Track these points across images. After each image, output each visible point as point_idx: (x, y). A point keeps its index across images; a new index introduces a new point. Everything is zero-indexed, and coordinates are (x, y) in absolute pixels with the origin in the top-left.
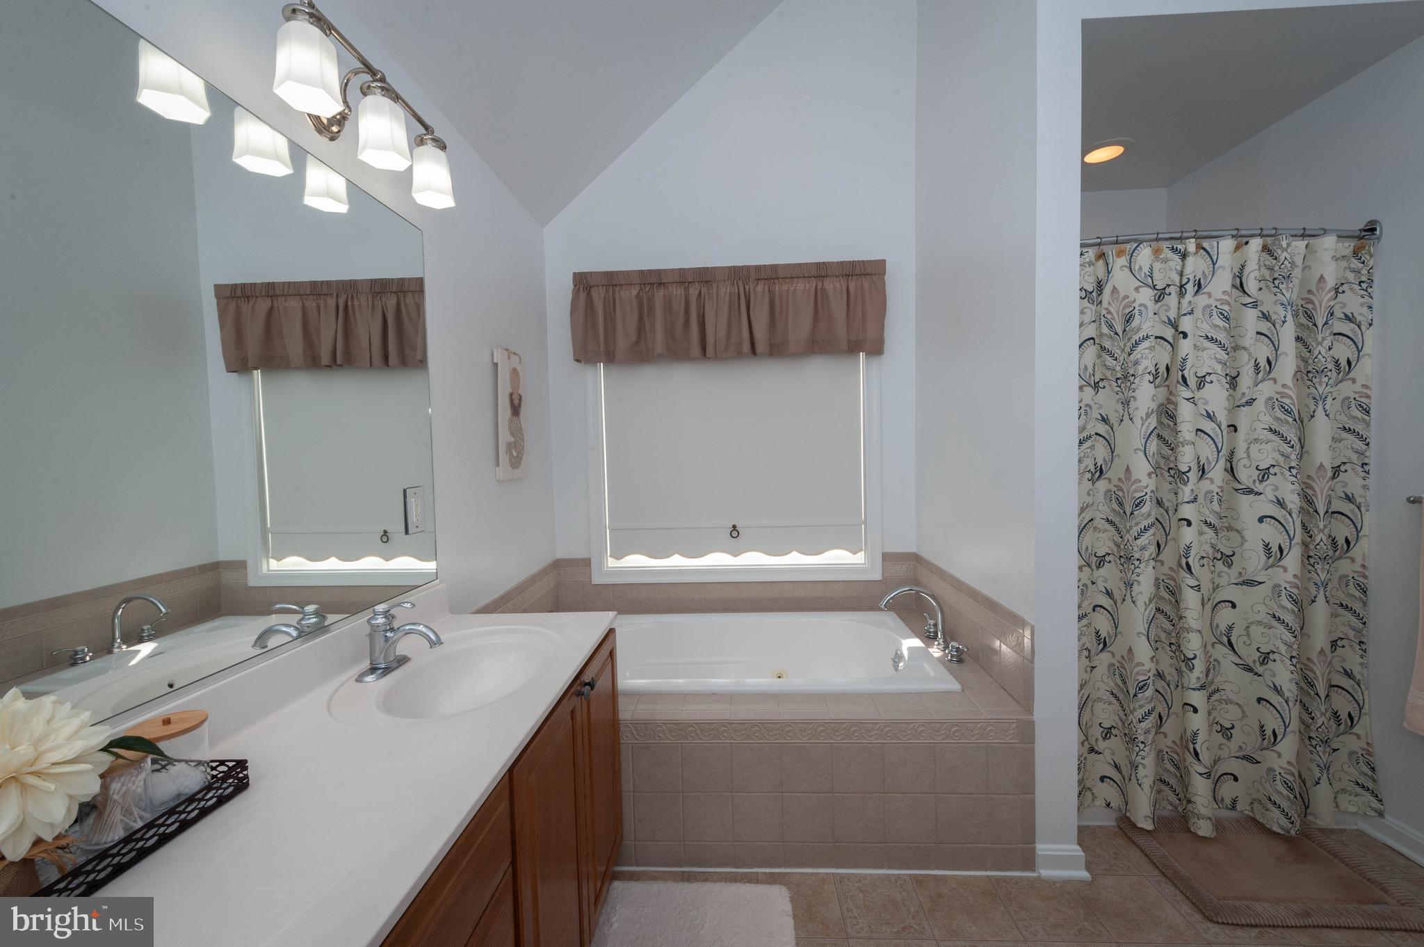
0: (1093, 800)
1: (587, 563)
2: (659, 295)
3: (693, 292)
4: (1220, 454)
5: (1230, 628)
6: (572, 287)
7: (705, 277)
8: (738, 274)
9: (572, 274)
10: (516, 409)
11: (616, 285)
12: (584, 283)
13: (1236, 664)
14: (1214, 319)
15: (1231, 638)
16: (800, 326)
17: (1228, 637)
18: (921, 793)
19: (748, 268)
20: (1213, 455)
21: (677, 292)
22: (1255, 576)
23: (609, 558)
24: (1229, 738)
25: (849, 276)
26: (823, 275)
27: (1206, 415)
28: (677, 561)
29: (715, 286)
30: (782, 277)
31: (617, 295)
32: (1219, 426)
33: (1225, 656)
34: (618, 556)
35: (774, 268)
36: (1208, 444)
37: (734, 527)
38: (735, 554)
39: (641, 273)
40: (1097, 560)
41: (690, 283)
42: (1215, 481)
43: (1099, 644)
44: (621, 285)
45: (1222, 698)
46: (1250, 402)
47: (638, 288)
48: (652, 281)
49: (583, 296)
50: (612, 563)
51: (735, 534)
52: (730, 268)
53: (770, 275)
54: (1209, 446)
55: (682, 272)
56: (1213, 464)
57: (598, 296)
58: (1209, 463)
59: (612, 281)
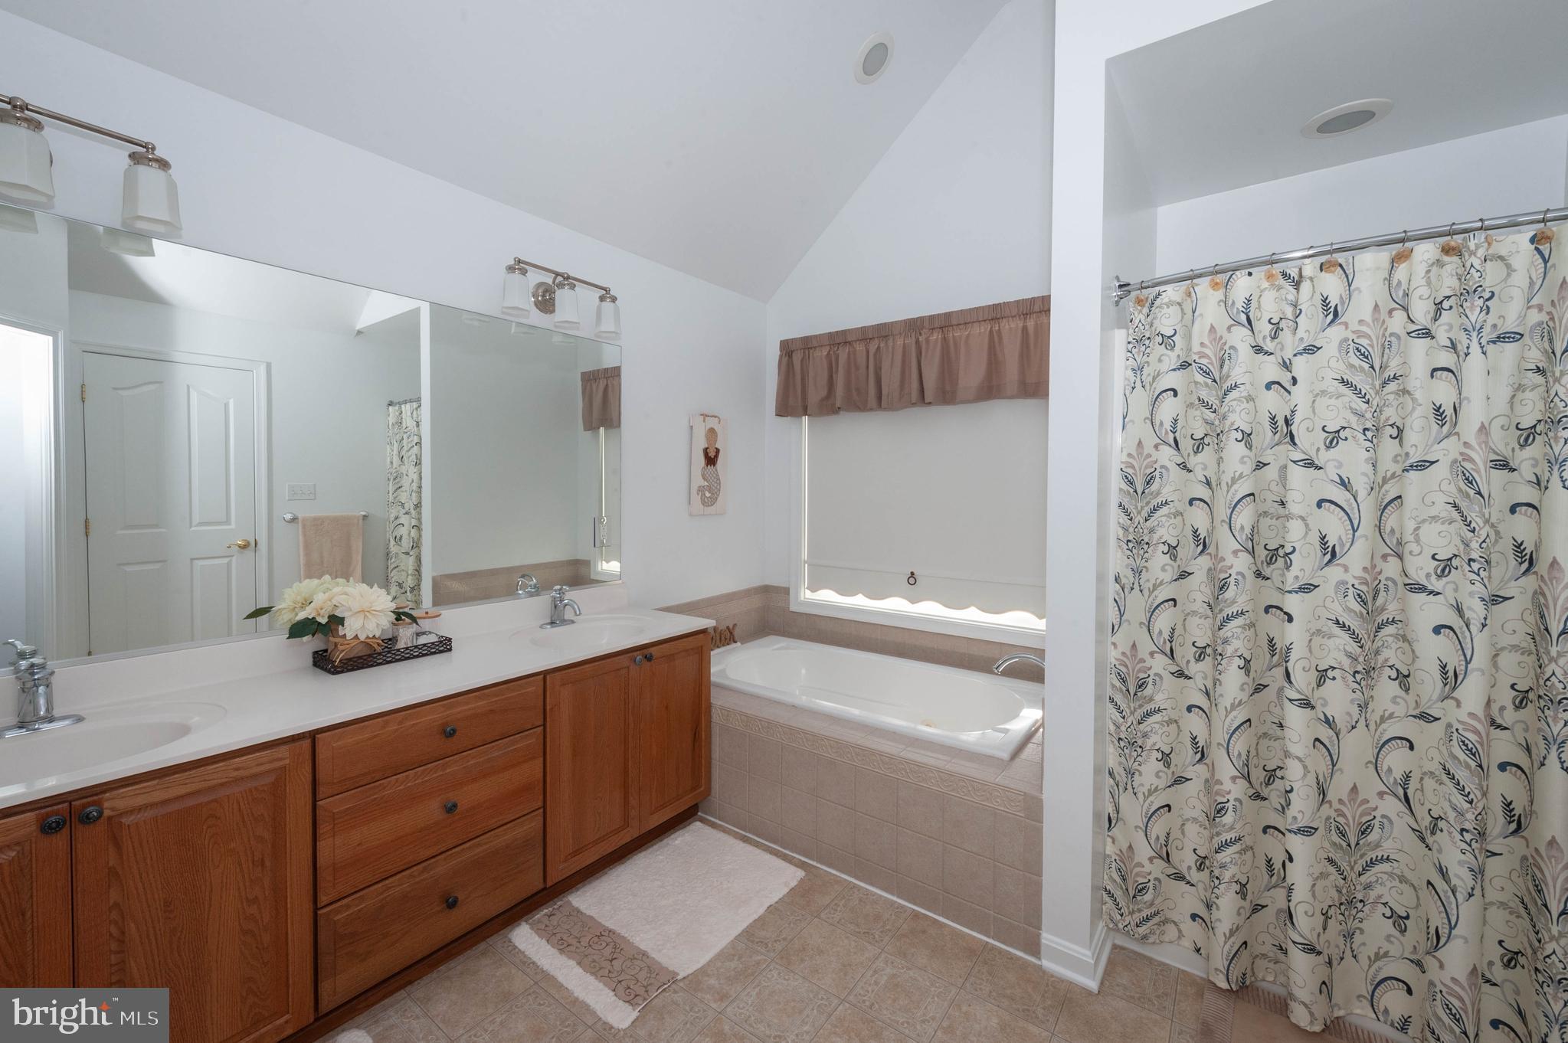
0: (1179, 937)
1: (786, 591)
2: (843, 354)
3: (873, 348)
4: (1356, 534)
5: (1407, 777)
6: (779, 353)
7: (883, 332)
8: (914, 326)
9: (779, 342)
10: (711, 459)
11: (811, 348)
12: (788, 349)
13: (1413, 829)
14: (1350, 357)
15: (1408, 791)
16: (971, 374)
17: (1404, 789)
18: (929, 837)
19: (922, 319)
20: (1347, 534)
21: (860, 348)
22: (1429, 708)
23: (806, 590)
24: (1403, 931)
25: (1027, 314)
26: (998, 317)
27: (1339, 482)
28: (860, 601)
29: (891, 339)
30: (956, 323)
31: (811, 355)
32: (1354, 497)
33: (1400, 814)
34: (813, 588)
35: (948, 315)
36: (1340, 519)
37: (912, 574)
38: (913, 601)
39: (831, 335)
40: (1196, 652)
41: (871, 339)
42: (1350, 570)
43: (1196, 753)
44: (815, 347)
45: (1394, 871)
46: (1423, 465)
47: (828, 348)
48: (838, 341)
49: (785, 360)
50: (807, 595)
51: (912, 581)
52: (905, 321)
53: (944, 323)
54: (1343, 523)
55: (864, 329)
56: (1348, 545)
57: (797, 358)
58: (1342, 545)
59: (807, 344)
